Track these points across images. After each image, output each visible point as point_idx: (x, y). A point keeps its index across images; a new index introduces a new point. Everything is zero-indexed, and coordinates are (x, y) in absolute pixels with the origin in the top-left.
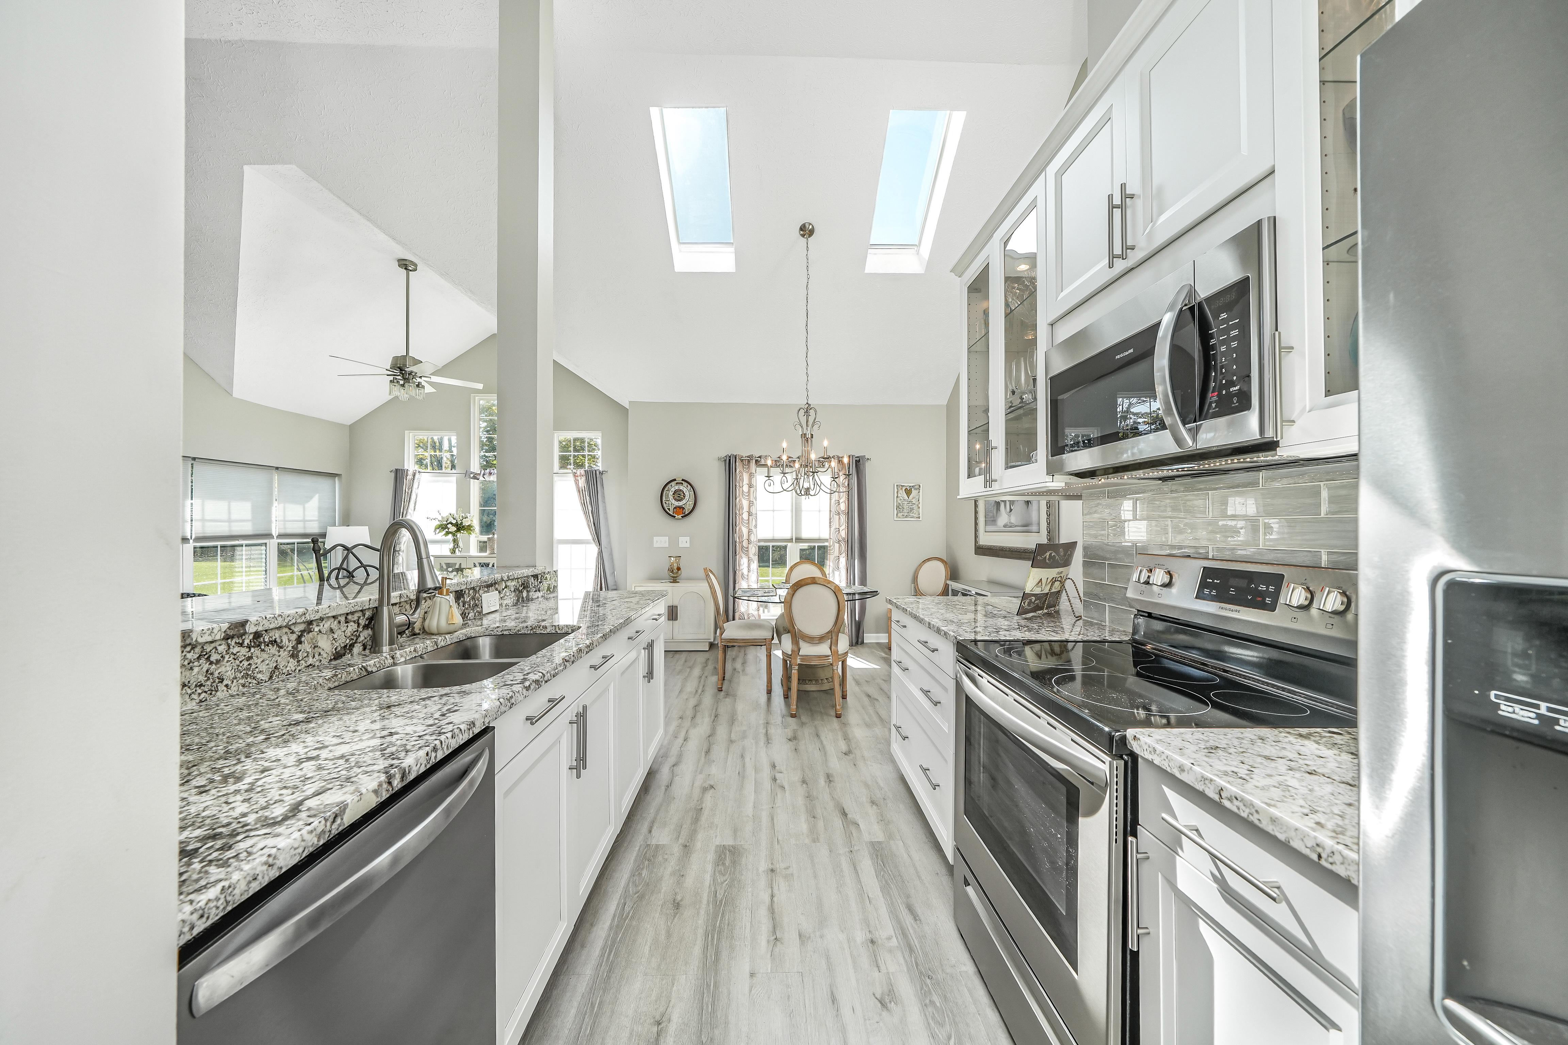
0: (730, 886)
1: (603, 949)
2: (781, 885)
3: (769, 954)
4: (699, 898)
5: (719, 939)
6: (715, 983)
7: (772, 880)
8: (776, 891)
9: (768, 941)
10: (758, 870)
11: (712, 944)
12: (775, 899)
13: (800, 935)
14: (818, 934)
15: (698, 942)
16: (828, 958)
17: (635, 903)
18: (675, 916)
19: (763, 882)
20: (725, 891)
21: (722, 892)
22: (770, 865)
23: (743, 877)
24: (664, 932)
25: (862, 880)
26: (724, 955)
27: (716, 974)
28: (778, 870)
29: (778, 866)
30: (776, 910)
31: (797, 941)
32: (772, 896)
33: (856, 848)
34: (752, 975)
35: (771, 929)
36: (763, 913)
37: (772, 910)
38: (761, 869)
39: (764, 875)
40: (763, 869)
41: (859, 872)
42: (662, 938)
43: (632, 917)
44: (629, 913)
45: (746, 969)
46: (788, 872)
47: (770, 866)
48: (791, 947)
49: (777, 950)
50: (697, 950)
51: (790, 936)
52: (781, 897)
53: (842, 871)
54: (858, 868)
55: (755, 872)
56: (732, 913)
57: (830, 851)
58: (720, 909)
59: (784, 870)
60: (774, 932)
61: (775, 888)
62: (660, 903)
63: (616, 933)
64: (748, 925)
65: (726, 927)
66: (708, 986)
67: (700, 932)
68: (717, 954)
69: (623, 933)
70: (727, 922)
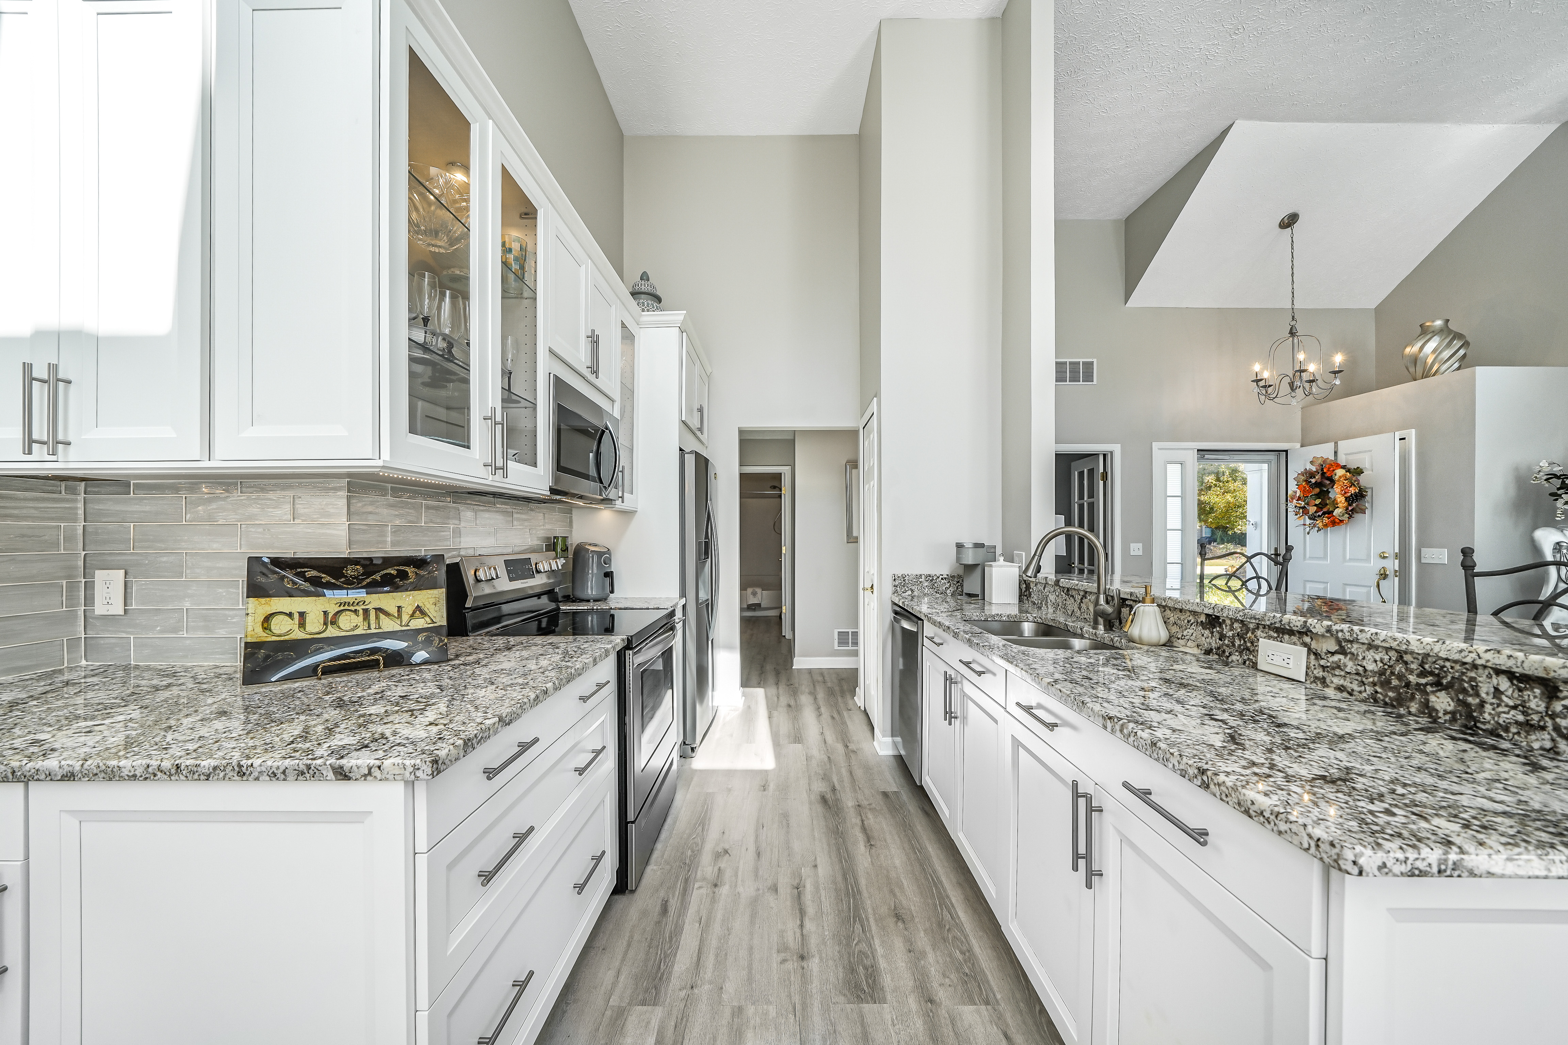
0: (849, 938)
1: (941, 882)
2: (792, 938)
3: (803, 878)
4: (880, 925)
5: (847, 889)
6: (842, 862)
7: (803, 944)
8: (798, 931)
9: (804, 887)
10: (821, 959)
11: (852, 886)
12: (798, 922)
13: (776, 890)
14: (761, 891)
15: (864, 887)
16: (756, 876)
17: (943, 918)
18: (895, 906)
19: (813, 942)
20: (853, 931)
21: (856, 931)
22: (806, 966)
23: (837, 948)
24: (898, 894)
25: (698, 943)
26: (839, 878)
27: (843, 868)
28: (795, 958)
29: (796, 964)
30: (798, 912)
31: (779, 886)
32: (802, 926)
33: (683, 994)
34: (816, 866)
35: (802, 896)
36: (811, 910)
37: (802, 913)
38: (816, 960)
39: (812, 951)
40: (814, 959)
41: (695, 955)
42: (897, 890)
43: (936, 906)
44: (942, 910)
45: (820, 870)
46: (782, 955)
47: (805, 964)
48: (785, 883)
49: (797, 881)
50: (863, 882)
51: (785, 890)
52: (792, 925)
53: (717, 956)
54: (695, 958)
55: (824, 955)
56: (840, 909)
57: (722, 988)
58: (854, 914)
59: (788, 958)
60: (799, 894)
61: (798, 935)
62: (917, 920)
63: (939, 893)
64: (823, 899)
65: (843, 898)
66: (846, 861)
67: (865, 894)
68: (845, 879)
69: (933, 893)
70: (844, 902)
